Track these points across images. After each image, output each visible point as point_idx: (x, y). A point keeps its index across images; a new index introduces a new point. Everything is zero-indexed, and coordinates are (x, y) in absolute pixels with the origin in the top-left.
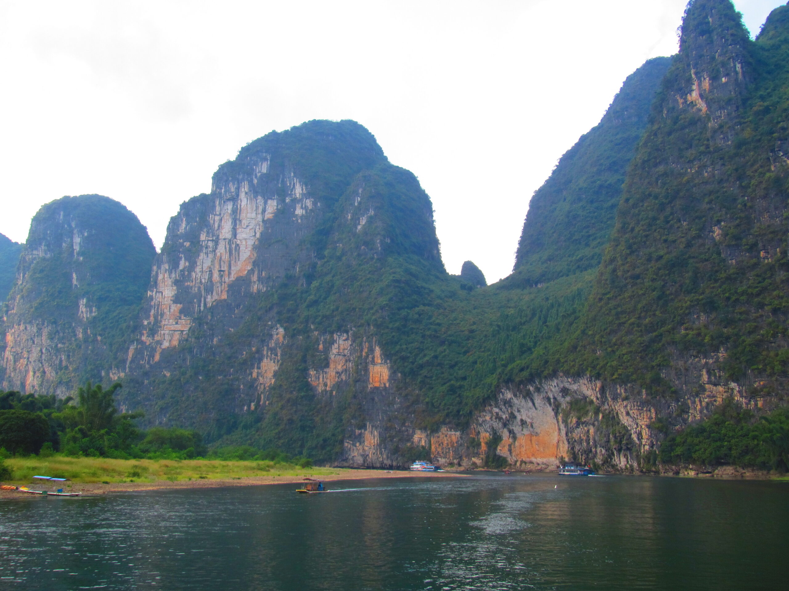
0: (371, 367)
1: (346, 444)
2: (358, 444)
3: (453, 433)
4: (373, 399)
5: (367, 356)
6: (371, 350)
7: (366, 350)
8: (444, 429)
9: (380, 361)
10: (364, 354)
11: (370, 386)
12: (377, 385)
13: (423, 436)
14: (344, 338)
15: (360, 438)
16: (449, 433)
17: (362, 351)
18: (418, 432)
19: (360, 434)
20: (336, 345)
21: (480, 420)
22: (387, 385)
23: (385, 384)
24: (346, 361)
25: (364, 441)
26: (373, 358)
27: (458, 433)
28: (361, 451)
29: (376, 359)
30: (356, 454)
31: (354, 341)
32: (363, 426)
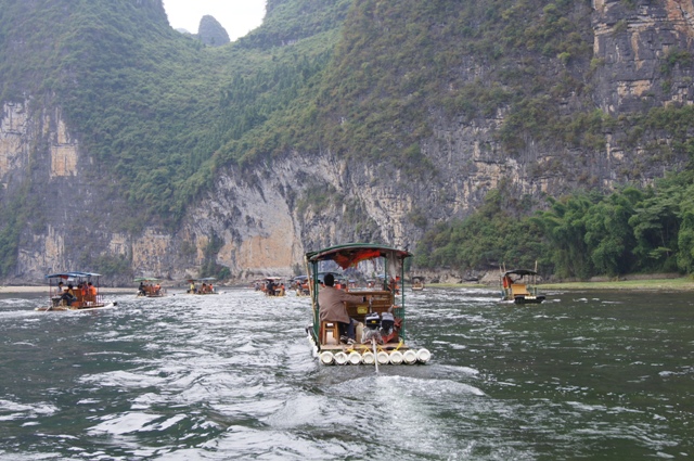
0: (53, 149)
1: (21, 255)
2: (36, 255)
3: (162, 237)
4: (56, 193)
5: (48, 135)
6: (54, 126)
7: (46, 126)
8: (149, 232)
9: (64, 141)
10: (44, 132)
11: (52, 175)
12: (61, 173)
13: (122, 241)
14: (18, 110)
15: (39, 247)
16: (156, 237)
17: (41, 127)
18: (116, 236)
19: (40, 241)
20: (7, 120)
21: (196, 218)
22: (75, 174)
23: (72, 172)
24: (22, 142)
25: (45, 250)
26: (56, 136)
27: (168, 237)
28: (41, 264)
29: (59, 138)
30: (34, 268)
31: (31, 114)
32: (42, 230)
